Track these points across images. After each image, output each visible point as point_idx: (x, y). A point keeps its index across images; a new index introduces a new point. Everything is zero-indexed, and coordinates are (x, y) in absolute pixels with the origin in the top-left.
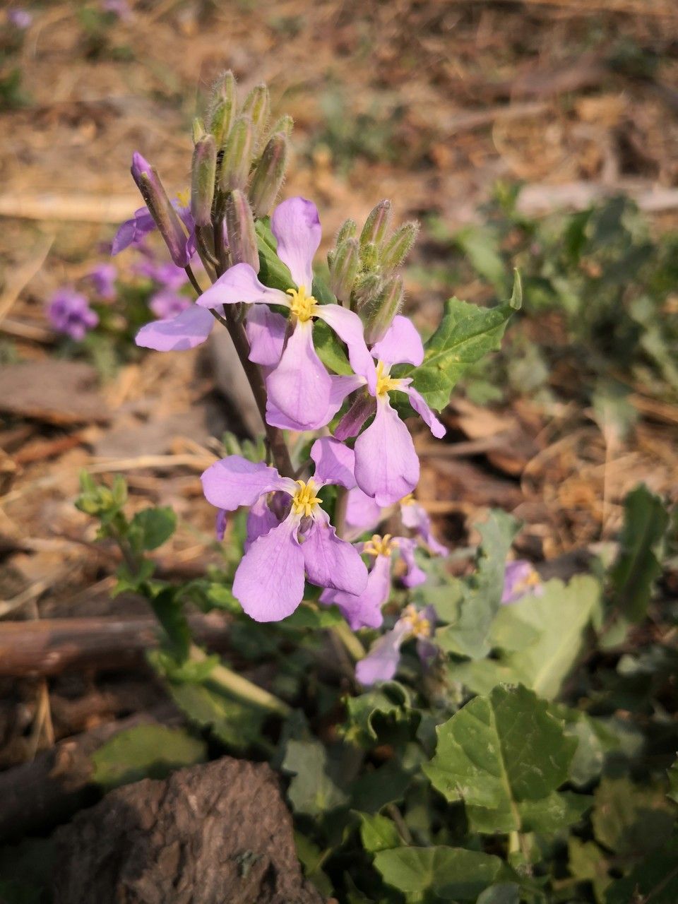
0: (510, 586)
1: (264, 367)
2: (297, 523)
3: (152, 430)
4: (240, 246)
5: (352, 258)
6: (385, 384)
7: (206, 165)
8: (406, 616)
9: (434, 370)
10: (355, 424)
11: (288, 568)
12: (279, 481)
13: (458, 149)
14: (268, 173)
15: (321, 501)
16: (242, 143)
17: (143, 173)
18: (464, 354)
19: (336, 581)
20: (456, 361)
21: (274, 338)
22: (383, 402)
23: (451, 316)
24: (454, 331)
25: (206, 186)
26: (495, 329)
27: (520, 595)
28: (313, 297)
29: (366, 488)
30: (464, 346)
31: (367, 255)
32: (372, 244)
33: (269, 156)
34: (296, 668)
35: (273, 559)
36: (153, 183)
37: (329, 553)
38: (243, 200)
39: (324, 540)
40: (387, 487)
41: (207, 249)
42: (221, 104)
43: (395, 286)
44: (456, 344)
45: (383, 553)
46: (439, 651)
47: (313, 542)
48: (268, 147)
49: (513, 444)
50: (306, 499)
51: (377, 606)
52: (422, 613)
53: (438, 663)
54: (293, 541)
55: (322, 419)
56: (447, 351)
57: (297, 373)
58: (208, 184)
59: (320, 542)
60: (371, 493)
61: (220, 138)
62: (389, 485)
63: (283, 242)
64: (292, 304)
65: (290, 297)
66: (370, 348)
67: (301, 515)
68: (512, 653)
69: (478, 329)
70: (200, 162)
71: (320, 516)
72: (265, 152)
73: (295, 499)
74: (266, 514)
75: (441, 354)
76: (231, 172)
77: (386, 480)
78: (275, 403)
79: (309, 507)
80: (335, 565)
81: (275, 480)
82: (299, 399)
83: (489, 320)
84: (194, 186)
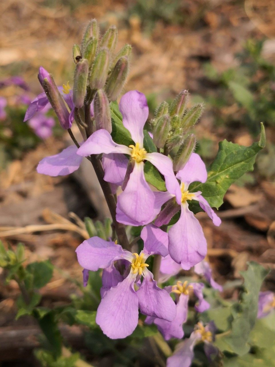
0: (261, 308)
1: (113, 184)
2: (134, 279)
3: (30, 204)
4: (102, 120)
5: (166, 126)
6: (185, 197)
7: (83, 76)
8: (197, 329)
9: (214, 184)
10: (167, 218)
11: (129, 306)
12: (123, 253)
13: (223, 14)
14: (117, 78)
15: (148, 265)
16: (103, 63)
17: (45, 78)
18: (231, 174)
19: (157, 312)
20: (227, 179)
21: (118, 167)
22: (185, 207)
23: (223, 151)
24: (225, 161)
25: (82, 87)
26: (250, 159)
27: (268, 313)
28: (144, 149)
29: (176, 259)
30: (231, 170)
31: (174, 122)
32: (177, 116)
33: (118, 70)
34: (127, 360)
35: (119, 300)
36: (51, 84)
37: (153, 296)
38: (104, 95)
39: (150, 288)
40: (188, 258)
41: (81, 119)
42: (91, 40)
43: (191, 140)
44: (227, 168)
45: (184, 292)
46: (219, 351)
47: (144, 290)
48: (117, 64)
49: (261, 210)
50: (139, 264)
51: (180, 325)
52: (207, 327)
53: (218, 359)
54: (132, 290)
55: (149, 218)
56: (221, 172)
57: (135, 193)
58: (83, 86)
59: (148, 290)
60: (179, 261)
61: (90, 59)
62: (189, 256)
63: (126, 117)
64: (132, 153)
65: (131, 149)
66: (175, 173)
67: (136, 274)
68: (263, 349)
69: (239, 159)
70: (79, 75)
71: (147, 274)
72: (115, 67)
73: (133, 265)
74: (113, 271)
75: (217, 174)
76: (96, 79)
77: (187, 254)
78: (122, 210)
79: (141, 269)
80: (156, 303)
81: (120, 252)
82: (136, 208)
83: (246, 154)
84: (75, 87)
